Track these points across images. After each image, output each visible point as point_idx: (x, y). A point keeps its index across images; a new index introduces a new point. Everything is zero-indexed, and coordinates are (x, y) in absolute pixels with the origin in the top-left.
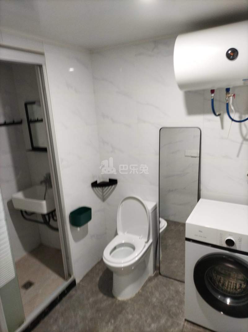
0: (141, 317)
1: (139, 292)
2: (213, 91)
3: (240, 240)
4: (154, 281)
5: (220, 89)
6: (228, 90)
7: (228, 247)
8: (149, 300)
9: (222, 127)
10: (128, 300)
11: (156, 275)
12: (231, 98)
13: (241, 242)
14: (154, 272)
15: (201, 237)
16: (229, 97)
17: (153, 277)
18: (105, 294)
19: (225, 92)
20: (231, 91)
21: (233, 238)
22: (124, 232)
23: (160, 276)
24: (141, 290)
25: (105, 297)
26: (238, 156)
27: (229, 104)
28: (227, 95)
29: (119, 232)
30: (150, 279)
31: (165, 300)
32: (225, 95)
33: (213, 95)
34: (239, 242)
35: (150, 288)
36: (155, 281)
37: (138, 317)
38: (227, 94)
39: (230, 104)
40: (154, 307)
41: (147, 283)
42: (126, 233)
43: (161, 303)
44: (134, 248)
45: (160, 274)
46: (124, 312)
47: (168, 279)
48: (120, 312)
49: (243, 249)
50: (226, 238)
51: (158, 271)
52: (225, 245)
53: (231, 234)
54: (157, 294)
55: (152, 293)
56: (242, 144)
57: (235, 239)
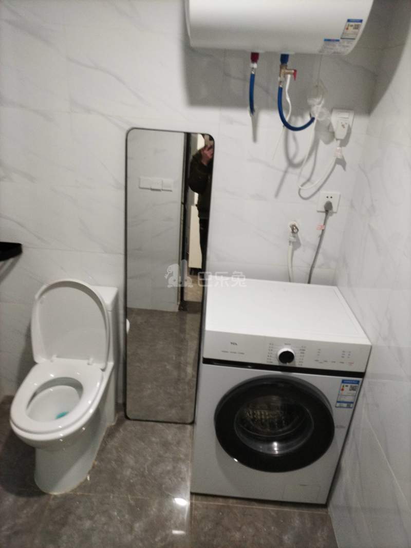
0: (110, 517)
1: (93, 467)
2: (255, 57)
3: (303, 351)
4: (117, 435)
5: (269, 54)
6: (284, 58)
7: (282, 364)
8: (118, 477)
9: (255, 139)
10: (74, 490)
11: (119, 423)
12: (289, 76)
13: (303, 353)
14: (115, 415)
15: (235, 353)
16: (285, 74)
17: (114, 426)
18: (19, 494)
19: (280, 63)
20: (289, 63)
21: (291, 348)
22: (49, 355)
23: (128, 422)
24: (96, 460)
25: (22, 500)
26: (277, 195)
27: (283, 90)
28: (283, 71)
29: (39, 358)
30: (111, 433)
31: (148, 467)
32: (279, 68)
33: (255, 66)
34: (301, 353)
35: (114, 451)
36: (120, 434)
37: (103, 519)
38: (281, 68)
39: (285, 90)
40: (131, 488)
41: (105, 442)
42: (54, 358)
43: (143, 476)
44: (78, 387)
45: (127, 418)
46: (71, 518)
47: (144, 423)
48: (63, 523)
49: (305, 365)
50: (280, 349)
51: (122, 413)
52: (276, 362)
53: (287, 342)
54: (130, 460)
55: (120, 461)
56: (286, 172)
57: (294, 350)
